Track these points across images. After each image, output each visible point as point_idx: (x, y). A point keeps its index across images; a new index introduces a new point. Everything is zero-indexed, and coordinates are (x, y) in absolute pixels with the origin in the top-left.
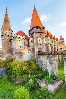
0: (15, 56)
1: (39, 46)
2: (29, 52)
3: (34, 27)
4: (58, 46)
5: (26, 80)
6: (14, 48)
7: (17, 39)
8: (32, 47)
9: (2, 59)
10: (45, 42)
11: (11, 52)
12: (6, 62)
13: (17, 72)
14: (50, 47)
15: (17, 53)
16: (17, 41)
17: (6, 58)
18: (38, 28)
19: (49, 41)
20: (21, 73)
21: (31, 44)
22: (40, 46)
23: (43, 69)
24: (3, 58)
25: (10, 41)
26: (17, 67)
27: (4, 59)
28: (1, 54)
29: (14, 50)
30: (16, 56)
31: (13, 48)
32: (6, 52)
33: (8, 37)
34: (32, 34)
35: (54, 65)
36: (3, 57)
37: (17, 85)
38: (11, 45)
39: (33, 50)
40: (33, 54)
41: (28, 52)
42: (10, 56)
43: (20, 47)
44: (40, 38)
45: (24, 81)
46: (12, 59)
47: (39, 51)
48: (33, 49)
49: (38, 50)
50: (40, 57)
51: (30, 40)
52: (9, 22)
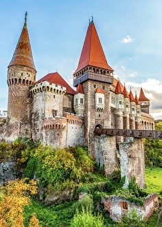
0: (41, 134)
1: (97, 113)
2: (75, 126)
3: (90, 68)
4: (138, 115)
5: (70, 193)
6: (40, 115)
7: (49, 93)
8: (80, 114)
9: (7, 139)
10: (111, 105)
11: (31, 124)
12: (19, 148)
13: (49, 174)
14: (121, 119)
15: (46, 127)
16: (48, 98)
17: (16, 137)
18: (97, 70)
19: (120, 103)
20: (58, 176)
21: (80, 108)
22: (101, 113)
23: (106, 170)
24: (9, 136)
25: (30, 95)
26: (50, 160)
27: (13, 139)
28: (5, 127)
29: (40, 119)
30: (44, 134)
31: (36, 114)
32: (19, 121)
33: (26, 87)
34: (81, 83)
35: (136, 162)
36: (9, 134)
37: (49, 205)
38: (32, 105)
39: (84, 122)
40: (81, 131)
41: (72, 125)
42: (27, 133)
43: (55, 112)
44: (101, 96)
45: (65, 196)
46: (32, 140)
47: (98, 126)
48: (83, 120)
49: (94, 122)
50: (101, 141)
51: (76, 97)
52: (29, 49)
